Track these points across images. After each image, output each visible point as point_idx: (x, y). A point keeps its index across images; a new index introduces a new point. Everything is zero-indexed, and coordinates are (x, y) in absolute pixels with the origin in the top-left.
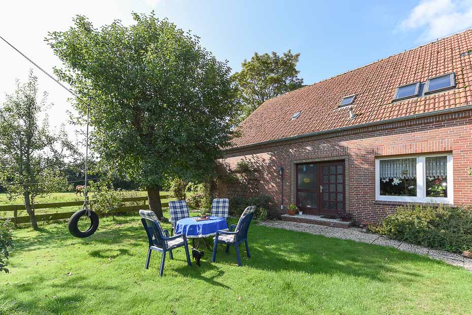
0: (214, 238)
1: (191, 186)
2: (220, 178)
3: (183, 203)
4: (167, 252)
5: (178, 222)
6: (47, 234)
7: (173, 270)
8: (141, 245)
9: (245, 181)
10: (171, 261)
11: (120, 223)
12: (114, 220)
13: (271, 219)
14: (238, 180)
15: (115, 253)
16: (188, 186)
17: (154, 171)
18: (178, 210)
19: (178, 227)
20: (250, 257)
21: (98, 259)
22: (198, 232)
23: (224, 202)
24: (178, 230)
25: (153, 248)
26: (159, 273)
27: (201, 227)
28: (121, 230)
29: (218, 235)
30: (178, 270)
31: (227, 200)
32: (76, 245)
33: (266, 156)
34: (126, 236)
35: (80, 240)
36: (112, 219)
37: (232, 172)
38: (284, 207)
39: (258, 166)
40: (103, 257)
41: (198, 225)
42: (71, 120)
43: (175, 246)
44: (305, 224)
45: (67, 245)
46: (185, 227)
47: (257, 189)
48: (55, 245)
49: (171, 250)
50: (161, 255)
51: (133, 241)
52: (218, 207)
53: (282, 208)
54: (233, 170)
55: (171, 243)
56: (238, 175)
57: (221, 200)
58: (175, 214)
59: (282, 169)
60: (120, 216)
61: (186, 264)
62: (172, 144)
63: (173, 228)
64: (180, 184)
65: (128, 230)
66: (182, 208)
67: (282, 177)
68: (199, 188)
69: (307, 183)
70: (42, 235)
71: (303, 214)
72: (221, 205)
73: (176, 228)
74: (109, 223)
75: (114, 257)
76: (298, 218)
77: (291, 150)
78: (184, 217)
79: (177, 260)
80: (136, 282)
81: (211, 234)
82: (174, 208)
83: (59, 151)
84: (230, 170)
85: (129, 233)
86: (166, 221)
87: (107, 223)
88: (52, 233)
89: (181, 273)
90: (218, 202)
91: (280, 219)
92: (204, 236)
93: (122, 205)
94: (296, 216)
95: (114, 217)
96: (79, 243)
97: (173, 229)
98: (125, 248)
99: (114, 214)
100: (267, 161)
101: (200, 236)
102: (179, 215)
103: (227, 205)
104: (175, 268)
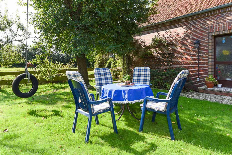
0: (142, 105)
1: (111, 61)
2: (136, 53)
3: (107, 70)
4: (93, 117)
5: (103, 87)
6: (5, 94)
7: (99, 137)
8: (71, 108)
9: (159, 55)
10: (97, 126)
11: (57, 88)
12: (53, 86)
13: (188, 91)
14: (152, 54)
15: (48, 114)
16: (108, 61)
17: (82, 43)
18: (103, 77)
19: (103, 91)
20: (181, 129)
21: (33, 118)
22: (123, 97)
23: (146, 70)
24: (103, 95)
25: (79, 111)
26: (85, 139)
27: (126, 92)
28: (56, 94)
29: (146, 101)
30: (104, 137)
31: (148, 68)
32: (21, 104)
33: (181, 31)
34: (60, 99)
35: (25, 100)
36: (52, 86)
37: (147, 48)
38: (200, 80)
39: (171, 41)
40: (38, 116)
41: (124, 90)
42: (19, 2)
43: (102, 111)
44: (228, 97)
45: (15, 104)
46: (110, 92)
47: (172, 62)
48: (7, 103)
49: (96, 115)
50: (87, 118)
51: (65, 104)
52: (139, 75)
53: (198, 81)
54: (148, 45)
55: (97, 108)
56: (153, 50)
57: (143, 68)
58: (99, 80)
59: (199, 41)
60: (58, 83)
61: (112, 131)
62: (96, 19)
63: (98, 93)
64: (103, 59)
65: (62, 94)
66: (106, 75)
67: (199, 50)
68: (117, 63)
69: (227, 55)
70: (2, 95)
71: (222, 86)
72: (142, 73)
73: (101, 93)
74: (49, 88)
75: (46, 117)
76: (218, 91)
77: (208, 22)
78: (108, 84)
79: (102, 125)
80: (61, 148)
81: (136, 101)
82: (98, 75)
83: (15, 32)
84: (145, 46)
85: (62, 97)
86: (92, 88)
87: (48, 88)
88: (9, 94)
89: (108, 141)
90: (139, 70)
91: (197, 91)
92: (130, 102)
93: (60, 75)
94: (215, 89)
95: (53, 84)
96: (24, 103)
97: (98, 95)
98: (57, 109)
99: (53, 82)
100: (182, 35)
101: (126, 102)
102: (104, 82)
103: (148, 73)
104: (101, 135)
